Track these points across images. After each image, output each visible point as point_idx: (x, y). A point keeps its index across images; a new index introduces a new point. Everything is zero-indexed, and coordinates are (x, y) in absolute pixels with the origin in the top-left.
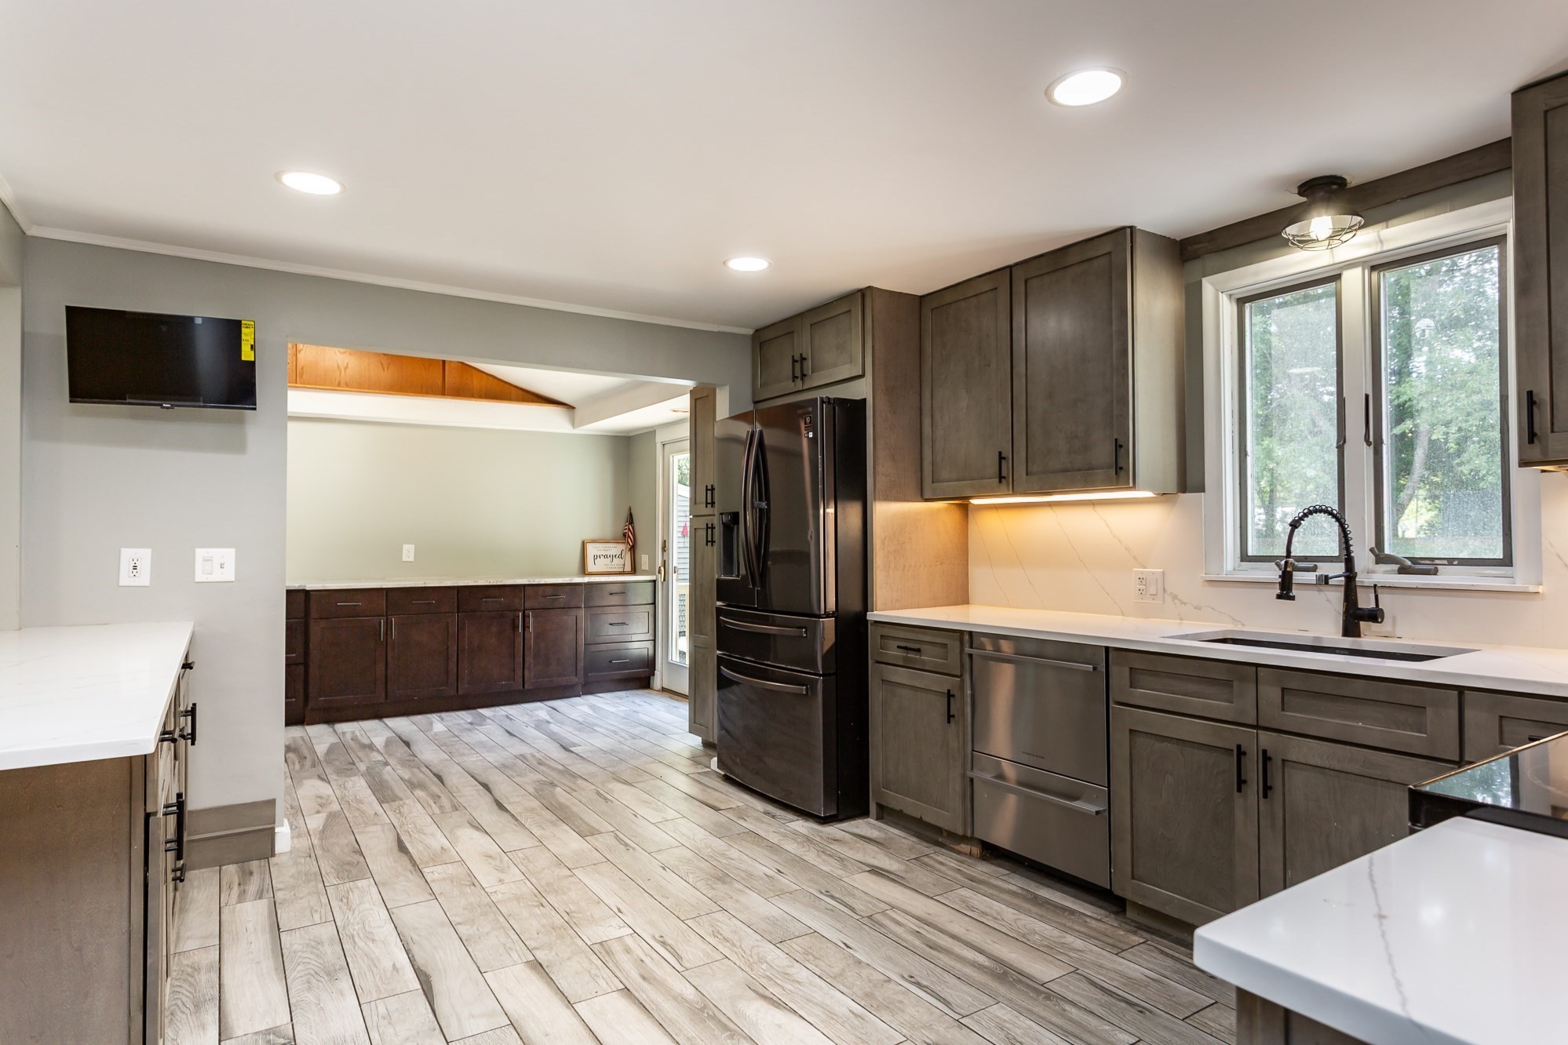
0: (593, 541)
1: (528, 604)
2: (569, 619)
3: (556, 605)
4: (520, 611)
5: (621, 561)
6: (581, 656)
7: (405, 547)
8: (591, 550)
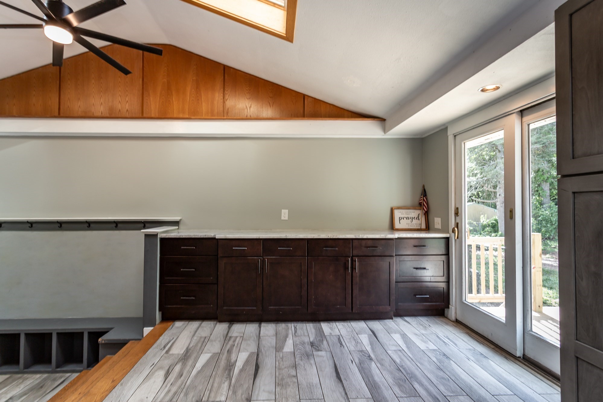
0: (399, 208)
1: (355, 252)
2: (384, 264)
3: (375, 254)
4: (349, 257)
5: (419, 222)
6: (393, 291)
7: (283, 211)
8: (398, 214)
